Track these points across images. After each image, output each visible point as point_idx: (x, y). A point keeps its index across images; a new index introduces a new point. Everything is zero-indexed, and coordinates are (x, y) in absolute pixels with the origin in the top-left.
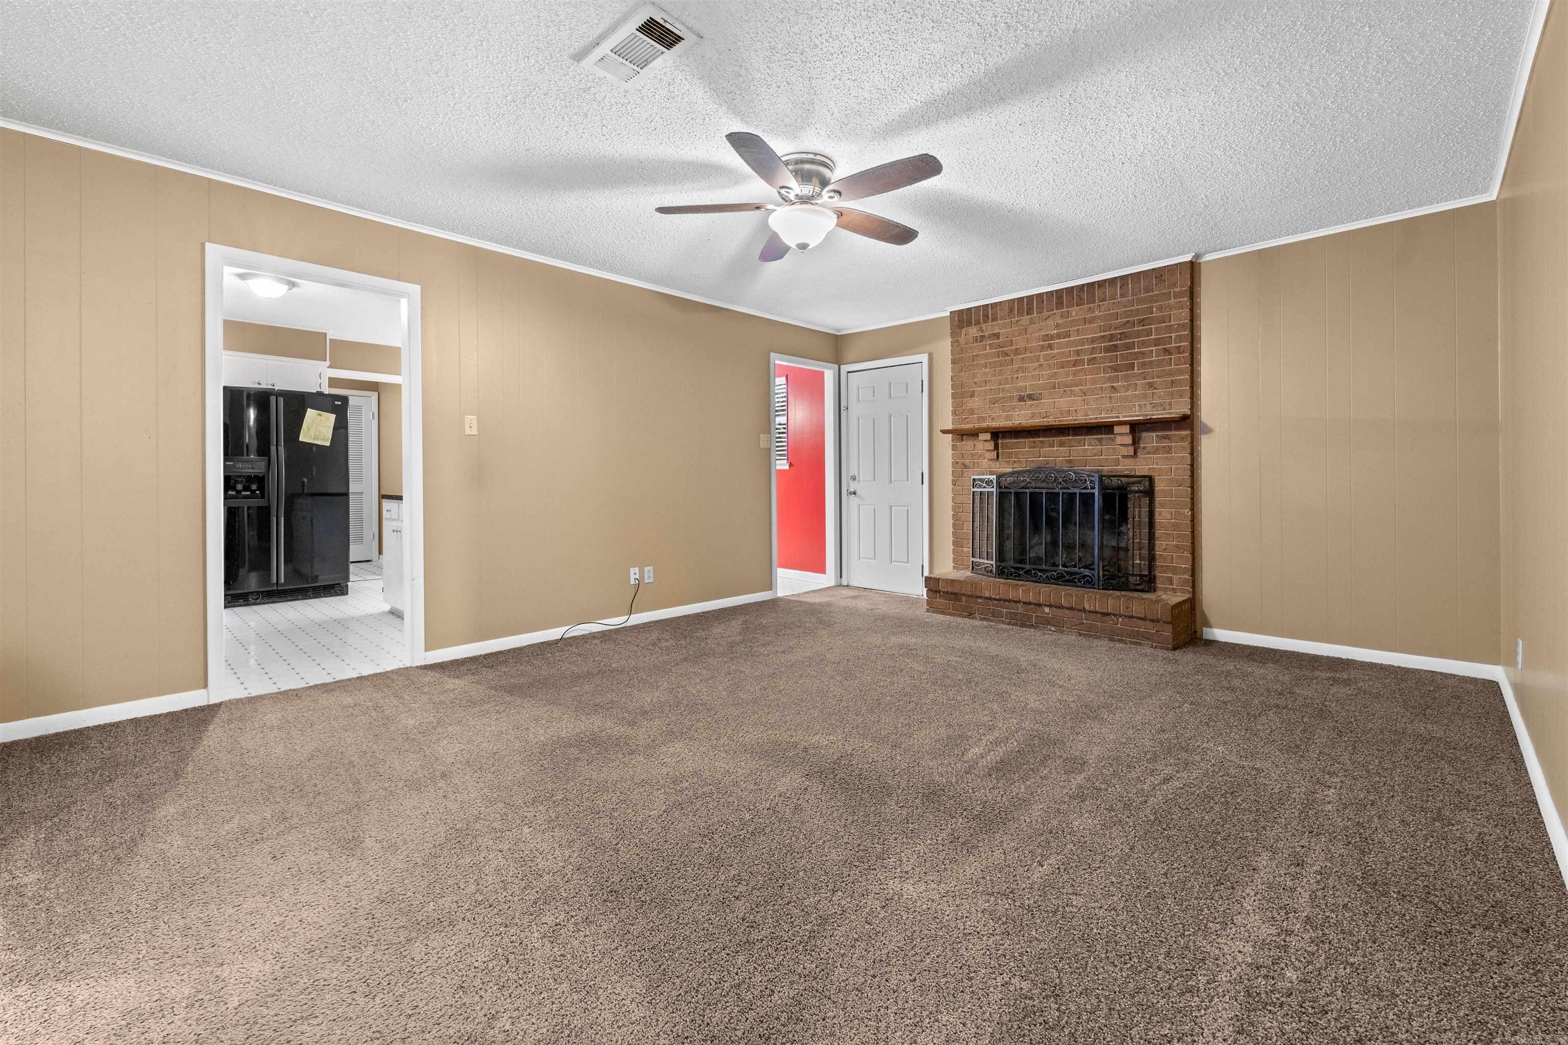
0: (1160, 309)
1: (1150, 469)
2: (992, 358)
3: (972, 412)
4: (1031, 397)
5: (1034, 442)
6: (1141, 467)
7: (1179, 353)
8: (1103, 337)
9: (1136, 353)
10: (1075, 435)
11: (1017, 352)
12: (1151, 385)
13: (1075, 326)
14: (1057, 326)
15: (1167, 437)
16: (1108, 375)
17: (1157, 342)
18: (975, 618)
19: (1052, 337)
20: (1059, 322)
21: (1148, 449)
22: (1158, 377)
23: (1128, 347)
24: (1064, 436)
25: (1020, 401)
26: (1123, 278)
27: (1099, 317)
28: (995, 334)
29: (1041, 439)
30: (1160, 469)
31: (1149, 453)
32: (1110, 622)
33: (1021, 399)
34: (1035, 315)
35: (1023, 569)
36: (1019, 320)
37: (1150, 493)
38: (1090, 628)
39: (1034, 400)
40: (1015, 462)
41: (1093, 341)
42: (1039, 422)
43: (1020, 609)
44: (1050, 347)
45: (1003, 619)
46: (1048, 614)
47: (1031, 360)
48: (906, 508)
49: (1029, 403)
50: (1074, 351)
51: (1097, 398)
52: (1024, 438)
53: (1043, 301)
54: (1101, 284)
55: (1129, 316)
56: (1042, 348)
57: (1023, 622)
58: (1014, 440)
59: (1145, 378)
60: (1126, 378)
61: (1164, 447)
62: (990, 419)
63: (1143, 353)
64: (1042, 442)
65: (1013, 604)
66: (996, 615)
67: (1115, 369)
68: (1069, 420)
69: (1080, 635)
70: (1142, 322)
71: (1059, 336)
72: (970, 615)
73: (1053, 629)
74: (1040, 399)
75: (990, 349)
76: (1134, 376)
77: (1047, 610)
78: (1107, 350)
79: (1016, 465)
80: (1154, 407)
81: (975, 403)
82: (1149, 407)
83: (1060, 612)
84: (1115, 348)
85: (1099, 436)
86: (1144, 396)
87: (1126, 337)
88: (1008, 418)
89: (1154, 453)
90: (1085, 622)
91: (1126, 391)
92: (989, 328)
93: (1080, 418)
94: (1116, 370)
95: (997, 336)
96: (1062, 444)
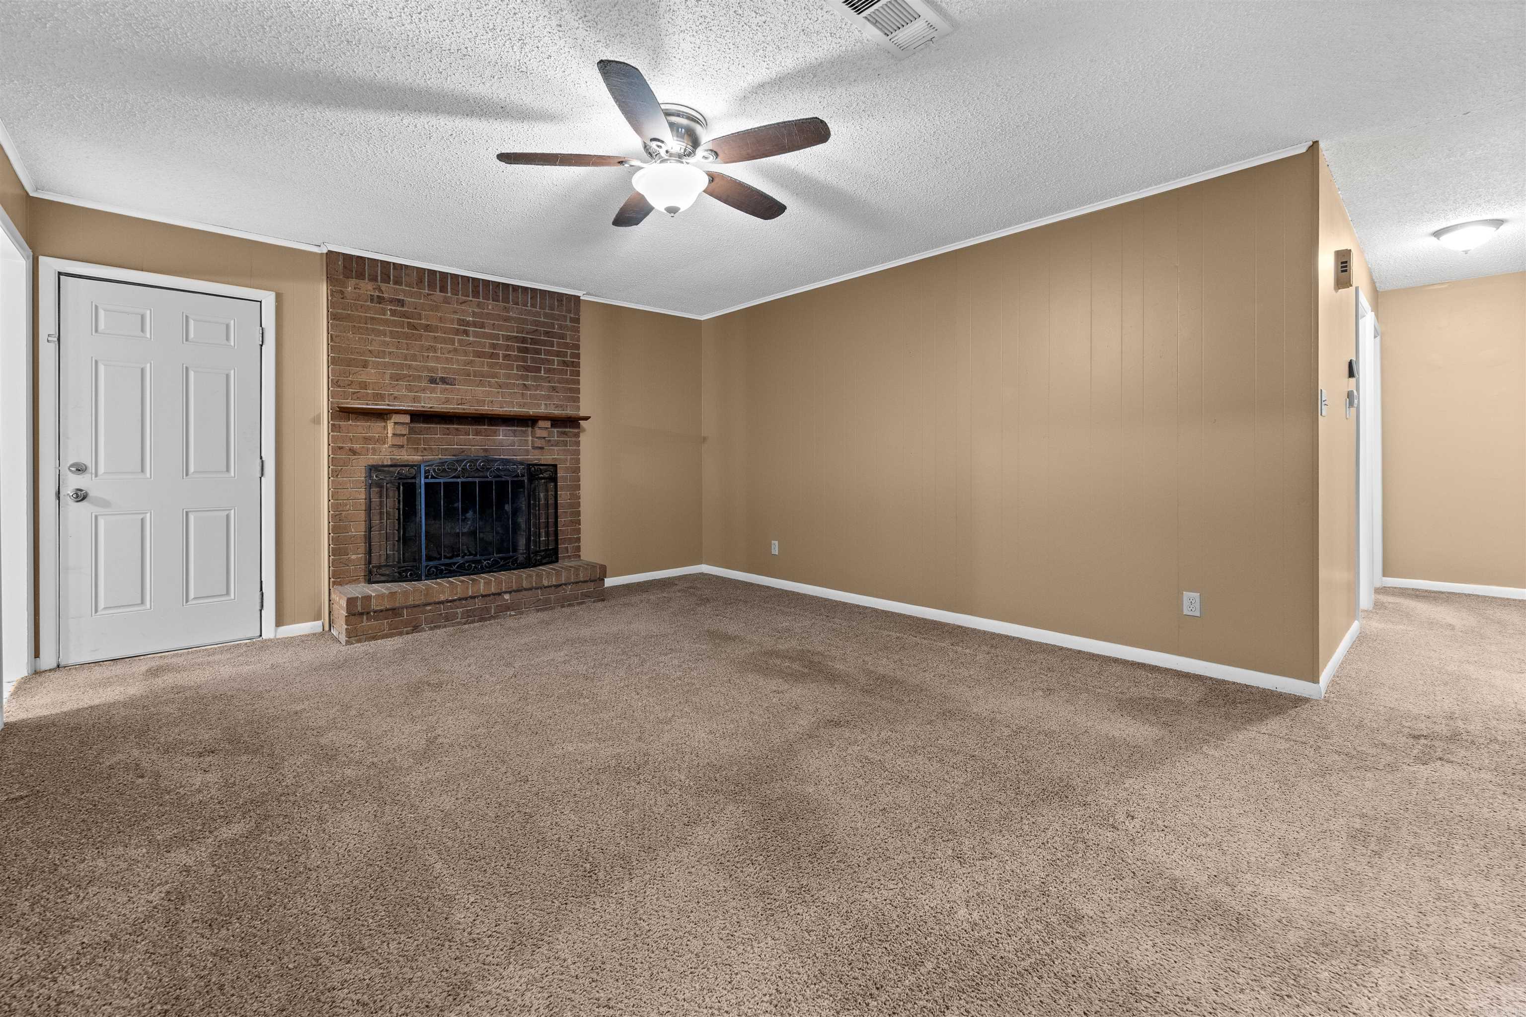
0: (560, 327)
1: (553, 459)
2: (395, 326)
3: (364, 385)
4: (444, 381)
5: (448, 429)
6: (546, 458)
7: (573, 367)
8: (516, 337)
9: (542, 359)
10: (490, 424)
11: (427, 328)
12: (554, 389)
13: (491, 320)
14: (474, 314)
15: (564, 433)
16: (520, 373)
17: (558, 354)
18: (423, 630)
19: (468, 324)
20: (476, 310)
21: (552, 443)
22: (559, 383)
23: (538, 352)
24: (480, 425)
25: (431, 383)
26: (534, 290)
27: (513, 318)
28: (399, 300)
29: (455, 426)
30: (560, 459)
31: (552, 445)
32: (561, 592)
33: (433, 381)
34: (449, 295)
35: (455, 564)
36: (431, 295)
37: (554, 479)
38: (547, 601)
39: (447, 384)
40: (425, 449)
41: (508, 338)
42: (454, 409)
43: (478, 603)
44: (466, 333)
45: (459, 620)
46: (507, 600)
47: (444, 341)
48: (227, 512)
49: (441, 386)
50: (489, 343)
51: (511, 393)
52: (436, 423)
53: (459, 283)
54: (516, 288)
55: (537, 326)
56: (457, 332)
57: (483, 616)
58: (422, 425)
59: (549, 382)
60: (535, 379)
61: (563, 441)
62: (392, 398)
63: (548, 361)
64: (457, 429)
65: (470, 601)
66: (449, 619)
67: (527, 369)
68: (486, 409)
69: (538, 611)
70: (547, 333)
71: (475, 324)
72: (416, 629)
73: (513, 613)
74: (455, 385)
75: (392, 315)
76: (541, 378)
77: (507, 597)
78: (520, 350)
79: (426, 453)
80: (556, 407)
81: (369, 375)
82: (553, 407)
83: (519, 595)
84: (526, 351)
85: (513, 428)
86: (549, 398)
87: (535, 344)
88: (415, 399)
89: (556, 446)
90: (542, 597)
91: (536, 391)
92: (388, 290)
93: (497, 409)
94: (527, 371)
95: (401, 303)
96: (477, 433)
